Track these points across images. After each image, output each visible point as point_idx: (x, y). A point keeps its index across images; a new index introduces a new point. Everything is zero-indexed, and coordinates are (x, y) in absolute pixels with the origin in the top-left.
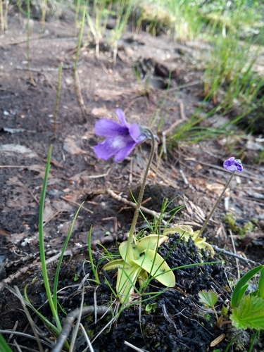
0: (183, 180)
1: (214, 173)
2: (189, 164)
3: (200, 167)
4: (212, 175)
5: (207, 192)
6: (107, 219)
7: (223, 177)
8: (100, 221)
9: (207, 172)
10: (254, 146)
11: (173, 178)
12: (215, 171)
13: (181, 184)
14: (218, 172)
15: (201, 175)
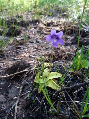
0: (14, 59)
1: (19, 52)
2: (10, 54)
3: (14, 53)
4: (20, 53)
5: (24, 57)
6: (9, 86)
7: (23, 51)
8: (8, 88)
9: (17, 53)
10: (19, 39)
11: (10, 61)
12: (19, 51)
13: (15, 61)
14: (20, 51)
15: (17, 54)
